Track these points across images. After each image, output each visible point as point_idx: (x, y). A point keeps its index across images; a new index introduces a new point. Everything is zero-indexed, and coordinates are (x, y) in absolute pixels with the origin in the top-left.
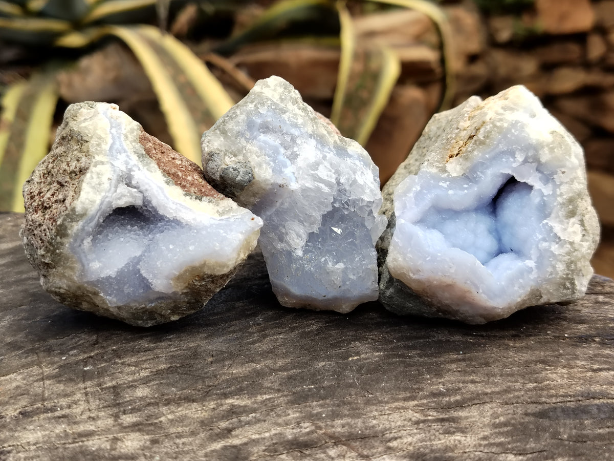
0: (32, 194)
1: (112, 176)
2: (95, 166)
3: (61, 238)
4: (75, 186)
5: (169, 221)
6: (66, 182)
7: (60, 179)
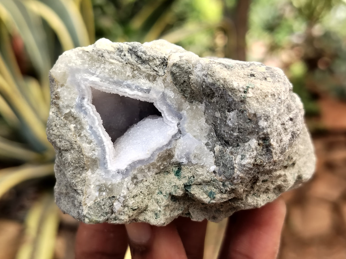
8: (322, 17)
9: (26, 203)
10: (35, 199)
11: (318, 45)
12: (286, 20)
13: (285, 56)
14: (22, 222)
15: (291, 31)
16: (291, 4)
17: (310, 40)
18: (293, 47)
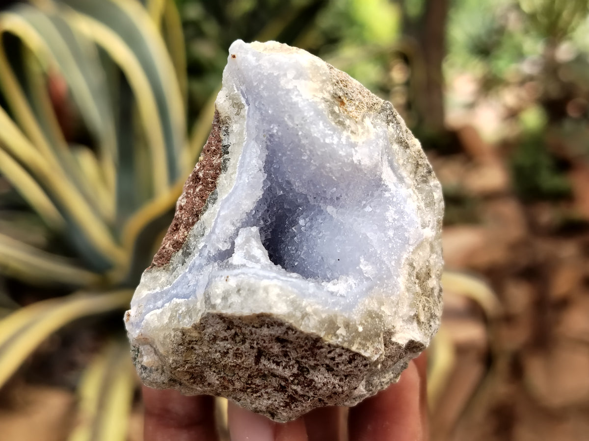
0: (288, 401)
1: (223, 278)
2: (214, 307)
3: (338, 328)
4: (254, 330)
5: (269, 178)
6: (252, 347)
7: (251, 360)
8: (573, 29)
9: (80, 358)
10: (95, 351)
11: (566, 76)
12: (511, 36)
13: (510, 97)
14: (73, 390)
15: (520, 56)
16: (517, 7)
17: (551, 68)
18: (524, 81)
